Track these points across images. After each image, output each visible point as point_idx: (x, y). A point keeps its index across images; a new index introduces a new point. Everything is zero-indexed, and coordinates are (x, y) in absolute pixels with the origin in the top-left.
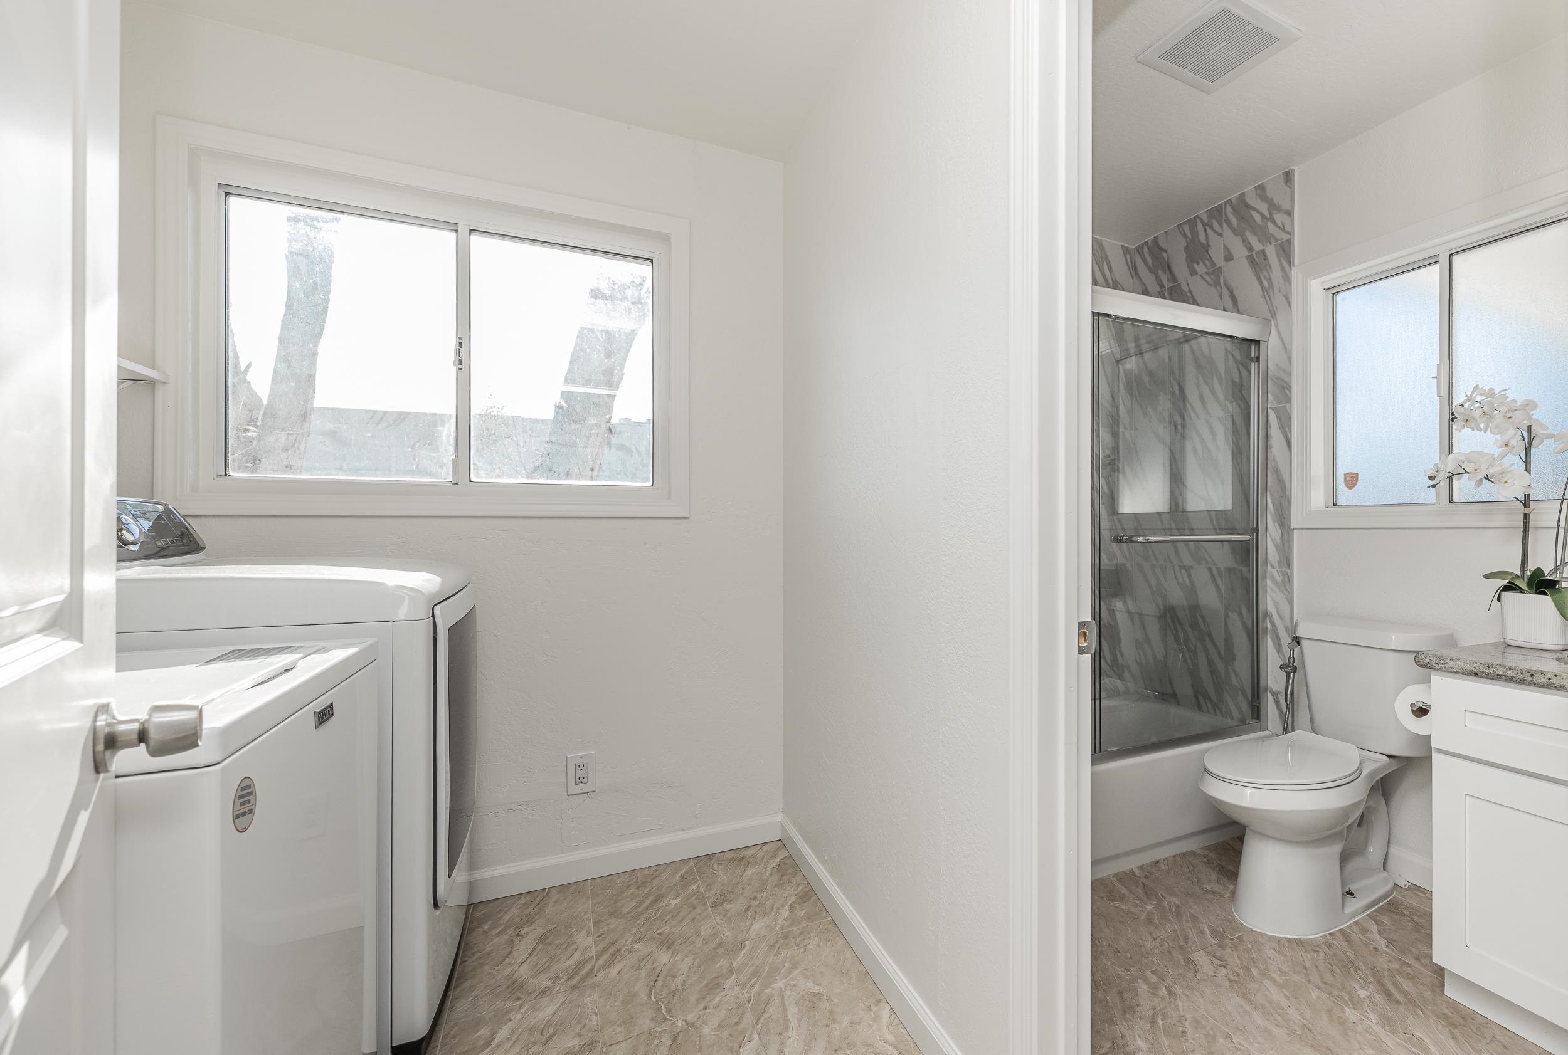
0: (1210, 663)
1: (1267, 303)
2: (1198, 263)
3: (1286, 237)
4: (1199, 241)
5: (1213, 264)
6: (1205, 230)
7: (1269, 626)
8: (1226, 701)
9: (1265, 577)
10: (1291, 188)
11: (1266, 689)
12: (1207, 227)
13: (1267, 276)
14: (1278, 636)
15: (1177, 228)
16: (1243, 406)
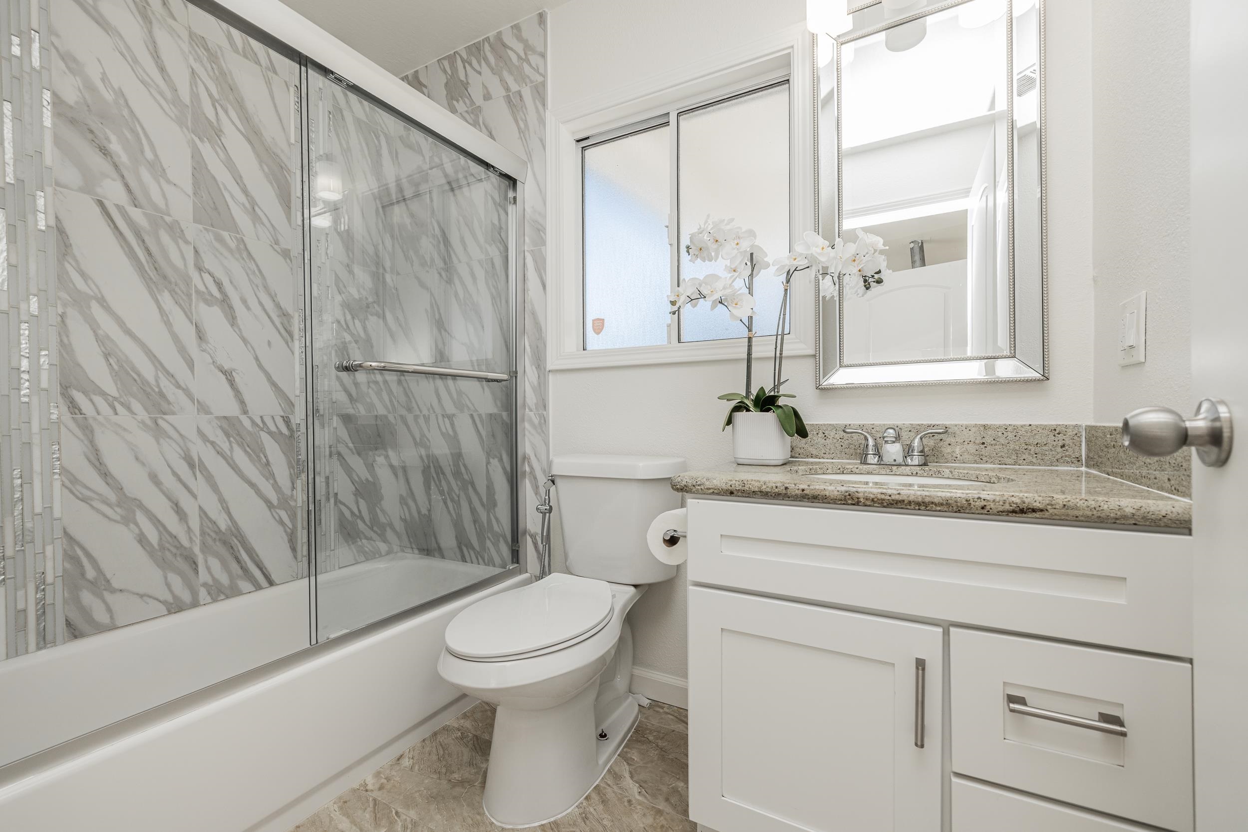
0: (473, 511)
1: (524, 146)
2: (458, 101)
3: (540, 79)
4: (459, 79)
5: (472, 102)
6: (465, 67)
7: (527, 469)
8: (489, 549)
9: (523, 420)
10: (544, 31)
11: (525, 532)
12: (466, 64)
13: (524, 118)
14: (535, 478)
15: (437, 64)
16: (502, 248)
